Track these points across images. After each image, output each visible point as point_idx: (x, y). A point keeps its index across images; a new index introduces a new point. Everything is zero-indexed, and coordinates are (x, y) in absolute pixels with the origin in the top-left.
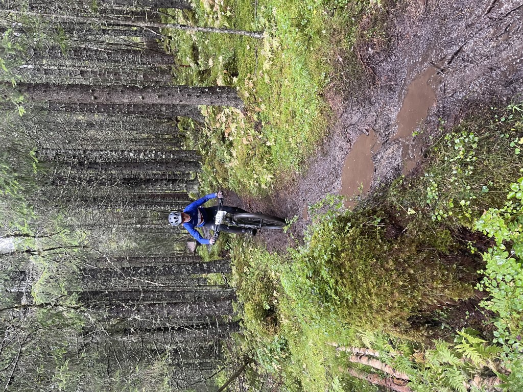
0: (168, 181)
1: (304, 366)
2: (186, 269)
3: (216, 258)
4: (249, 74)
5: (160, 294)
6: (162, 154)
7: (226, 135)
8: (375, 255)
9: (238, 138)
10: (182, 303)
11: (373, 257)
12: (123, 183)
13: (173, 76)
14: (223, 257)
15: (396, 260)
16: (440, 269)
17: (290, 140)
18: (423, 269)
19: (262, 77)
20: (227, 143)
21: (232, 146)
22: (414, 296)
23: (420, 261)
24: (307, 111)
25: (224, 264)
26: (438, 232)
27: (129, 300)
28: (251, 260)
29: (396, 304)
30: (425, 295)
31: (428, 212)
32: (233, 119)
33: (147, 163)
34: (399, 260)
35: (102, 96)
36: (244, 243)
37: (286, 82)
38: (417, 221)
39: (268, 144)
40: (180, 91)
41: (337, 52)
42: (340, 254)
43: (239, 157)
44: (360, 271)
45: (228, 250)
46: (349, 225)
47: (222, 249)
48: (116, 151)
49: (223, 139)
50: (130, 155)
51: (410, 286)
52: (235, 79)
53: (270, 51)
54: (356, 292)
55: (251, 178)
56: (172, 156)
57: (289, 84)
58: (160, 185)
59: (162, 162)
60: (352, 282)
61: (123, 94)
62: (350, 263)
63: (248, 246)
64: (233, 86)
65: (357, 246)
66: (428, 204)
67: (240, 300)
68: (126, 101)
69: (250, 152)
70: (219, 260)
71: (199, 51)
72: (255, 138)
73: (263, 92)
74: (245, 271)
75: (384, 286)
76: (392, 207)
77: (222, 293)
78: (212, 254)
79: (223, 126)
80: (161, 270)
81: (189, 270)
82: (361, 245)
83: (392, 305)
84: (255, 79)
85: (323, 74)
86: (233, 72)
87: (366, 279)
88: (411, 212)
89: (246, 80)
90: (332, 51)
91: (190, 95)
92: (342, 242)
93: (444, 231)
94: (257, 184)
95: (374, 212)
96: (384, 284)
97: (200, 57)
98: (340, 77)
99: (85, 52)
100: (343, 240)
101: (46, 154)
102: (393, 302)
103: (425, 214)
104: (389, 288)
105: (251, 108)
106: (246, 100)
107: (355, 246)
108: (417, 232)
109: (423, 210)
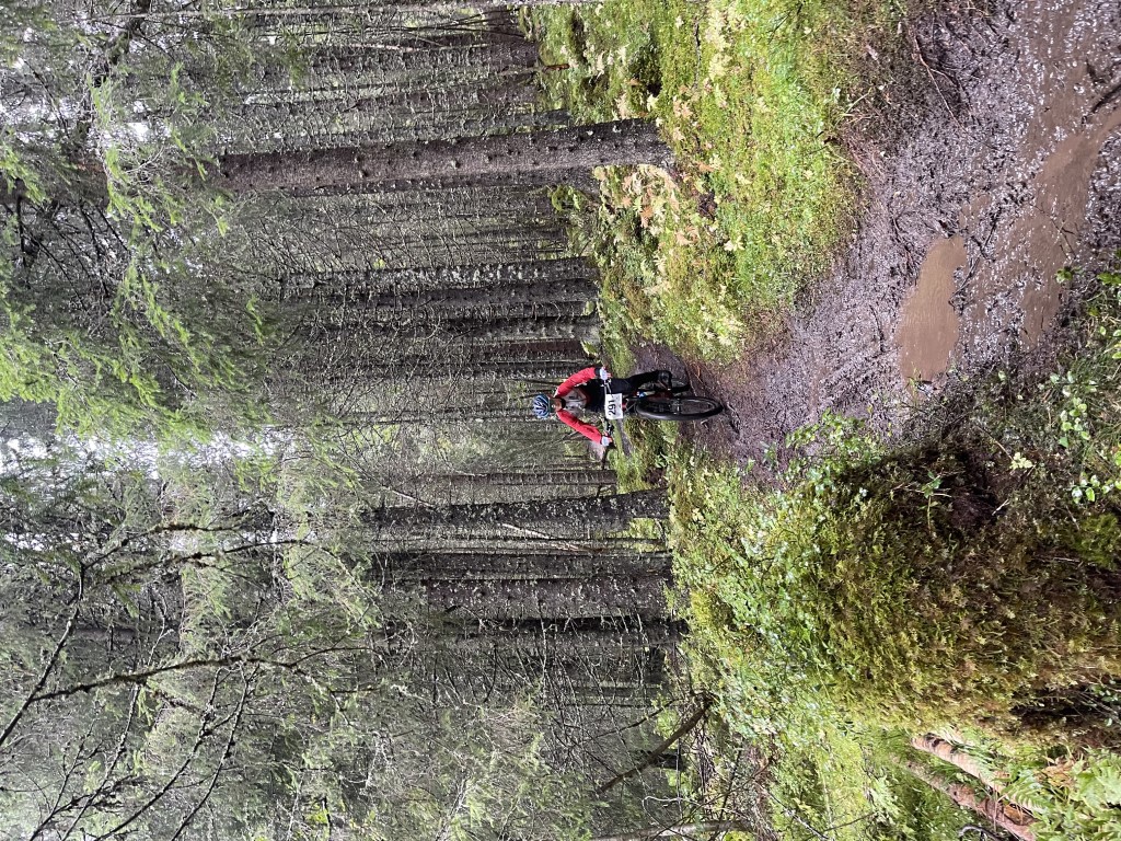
0: (537, 322)
1: (821, 734)
2: (574, 508)
3: (640, 485)
4: (683, 86)
5: (525, 560)
6: (517, 270)
7: (644, 223)
8: (917, 569)
9: (668, 231)
10: (568, 580)
11: (912, 575)
12: (450, 330)
13: (540, 87)
14: (652, 483)
15: (970, 586)
16: (1087, 608)
17: (775, 239)
18: (1042, 610)
19: (711, 93)
20: (647, 241)
21: (656, 248)
22: (1017, 669)
23: (1034, 589)
24: (809, 174)
25: (652, 500)
26: (1085, 518)
27: (465, 571)
28: (708, 495)
29: (971, 686)
30: (1048, 666)
31: (1062, 466)
32: (658, 186)
33: (490, 288)
34: (979, 585)
35: (379, 168)
36: (692, 458)
37: (760, 106)
38: (1034, 489)
39: (729, 247)
40: (534, 141)
41: (865, 37)
42: (835, 564)
43: (672, 272)
44: (880, 605)
45: (662, 469)
46: (863, 492)
47: (649, 465)
48: (425, 270)
49: (638, 232)
50: (452, 275)
51: (1006, 648)
52: (652, 101)
53: (723, 32)
54: (871, 653)
55: (697, 322)
56: (536, 274)
57: (767, 110)
58: (521, 331)
59: (518, 285)
60: (860, 630)
61: (418, 159)
62: (858, 584)
63: (700, 466)
64: (647, 116)
65: (875, 547)
66: (1064, 448)
67: (680, 584)
68: (426, 174)
69: (694, 262)
70: (644, 492)
71: (585, 30)
72: (702, 230)
73: (714, 127)
74: (695, 518)
75: (938, 645)
76: (977, 441)
77: (648, 561)
78: (631, 475)
79: (638, 203)
80: (524, 512)
81: (581, 512)
82: (885, 545)
83: (959, 686)
84: (695, 99)
85: (836, 92)
86: (651, 81)
87: (894, 624)
88: (1020, 462)
89: (676, 102)
90: (853, 35)
91: (556, 149)
92: (839, 534)
93: (1103, 517)
94: (710, 336)
95: (931, 454)
96: (940, 639)
97: (588, 44)
98: (876, 97)
99: (360, 59)
100: (841, 530)
101: (298, 284)
102: (963, 681)
103: (1054, 472)
104: (950, 651)
105: (690, 165)
106: (679, 146)
107: (870, 547)
108: (1030, 520)
109: (1052, 459)
